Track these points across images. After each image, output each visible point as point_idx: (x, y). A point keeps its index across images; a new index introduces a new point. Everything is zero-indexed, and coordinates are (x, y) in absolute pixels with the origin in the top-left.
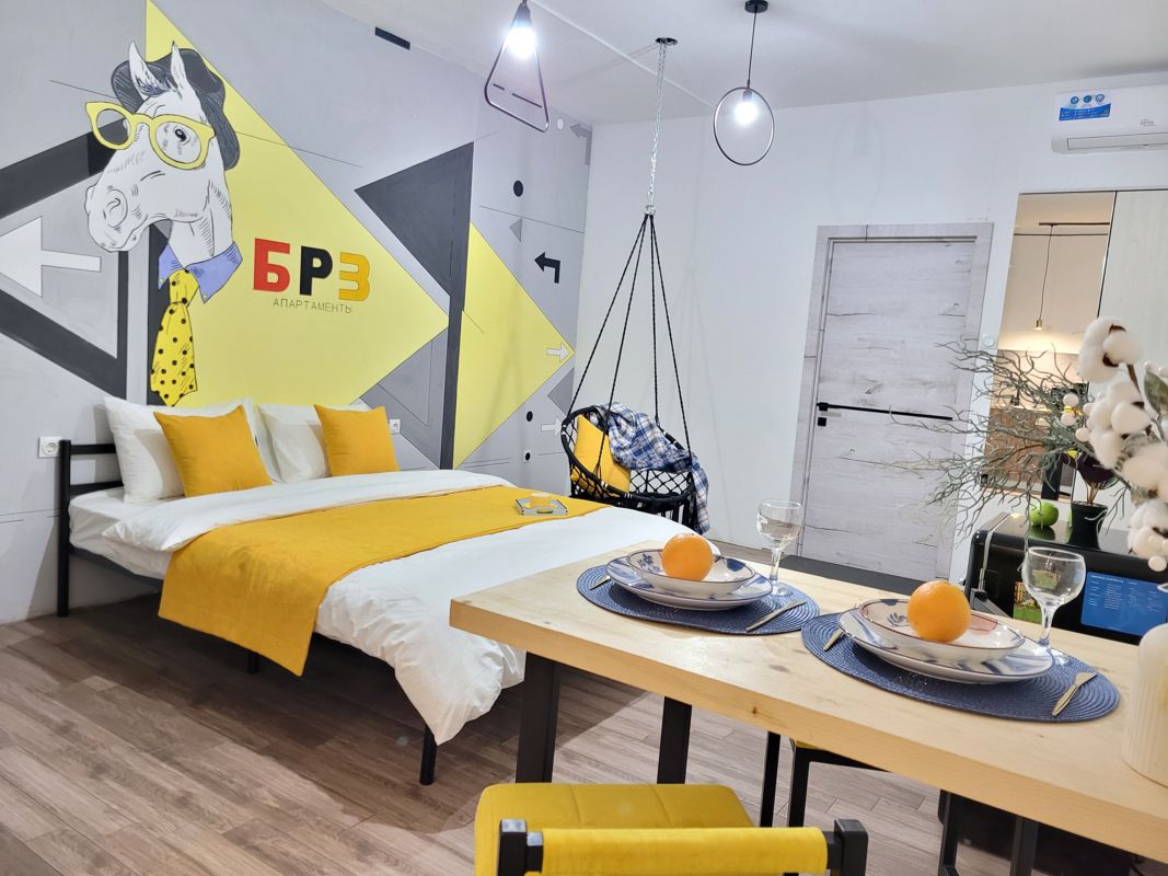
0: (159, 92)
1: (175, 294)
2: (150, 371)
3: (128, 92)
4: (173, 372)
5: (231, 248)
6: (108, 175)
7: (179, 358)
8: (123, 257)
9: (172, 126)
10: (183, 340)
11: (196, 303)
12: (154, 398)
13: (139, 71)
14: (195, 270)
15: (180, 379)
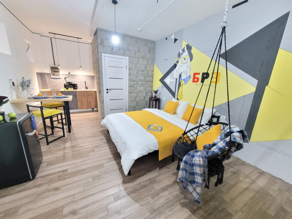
0: (183, 53)
1: (181, 84)
2: (178, 95)
3: (179, 55)
4: (180, 95)
5: (189, 75)
6: (176, 68)
7: (181, 93)
8: (177, 79)
9: (184, 58)
10: (182, 91)
11: (184, 85)
12: (178, 99)
13: (181, 52)
14: (184, 80)
15: (180, 96)
